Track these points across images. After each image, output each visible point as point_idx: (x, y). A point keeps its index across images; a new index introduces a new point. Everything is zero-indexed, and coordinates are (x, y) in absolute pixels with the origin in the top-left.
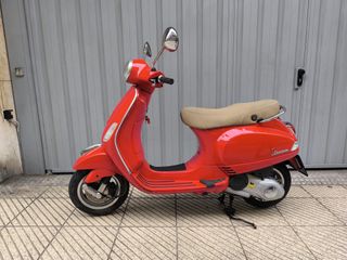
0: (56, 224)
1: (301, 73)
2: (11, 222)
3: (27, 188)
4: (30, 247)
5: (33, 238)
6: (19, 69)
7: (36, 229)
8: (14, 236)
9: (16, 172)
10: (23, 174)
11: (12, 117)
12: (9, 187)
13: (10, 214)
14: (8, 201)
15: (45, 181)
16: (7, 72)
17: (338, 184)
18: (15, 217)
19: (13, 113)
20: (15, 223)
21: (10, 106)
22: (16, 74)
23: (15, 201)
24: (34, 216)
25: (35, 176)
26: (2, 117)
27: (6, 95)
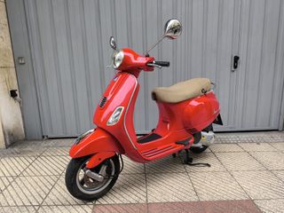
0: (56, 174)
1: (236, 59)
2: (21, 173)
3: (30, 149)
4: (38, 190)
5: (40, 184)
6: (22, 58)
7: (42, 178)
8: (26, 183)
9: (21, 138)
10: (26, 139)
11: (16, 95)
12: (16, 149)
13: (20, 167)
14: (17, 158)
15: (44, 144)
16: (12, 61)
17: (265, 142)
18: (25, 170)
19: (17, 92)
20: (25, 174)
21: (15, 87)
22: (19, 62)
23: (22, 158)
24: (38, 169)
25: (35, 140)
26: (8, 95)
27: (12, 78)
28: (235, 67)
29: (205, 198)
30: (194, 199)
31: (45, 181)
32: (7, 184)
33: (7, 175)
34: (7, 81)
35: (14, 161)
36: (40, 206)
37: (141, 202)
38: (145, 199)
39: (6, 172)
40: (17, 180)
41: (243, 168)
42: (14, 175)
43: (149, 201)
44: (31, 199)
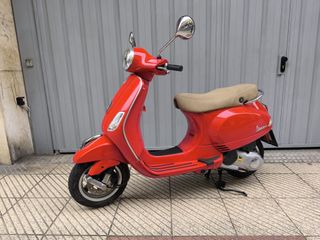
0: (65, 196)
1: (284, 60)
2: (26, 194)
3: (39, 165)
4: (44, 215)
5: (47, 208)
6: (29, 61)
7: (49, 201)
8: (30, 206)
9: (28, 152)
10: (35, 154)
11: (23, 103)
12: (23, 165)
13: (25, 187)
14: (23, 177)
15: (54, 160)
16: (19, 63)
17: (318, 162)
18: (30, 190)
19: (25, 100)
20: (30, 195)
21: (22, 94)
22: (26, 65)
23: (29, 176)
24: (46, 189)
25: (45, 155)
26: (14, 103)
27: (18, 83)
28: (283, 70)
29: (244, 232)
30: (230, 232)
31: (52, 205)
32: (9, 206)
33: (10, 195)
34: (12, 87)
35: (19, 179)
36: (44, 235)
37: (164, 234)
38: (169, 231)
39: (9, 193)
40: (21, 202)
41: (291, 194)
42: (17, 196)
43: (175, 234)
44: (34, 226)
